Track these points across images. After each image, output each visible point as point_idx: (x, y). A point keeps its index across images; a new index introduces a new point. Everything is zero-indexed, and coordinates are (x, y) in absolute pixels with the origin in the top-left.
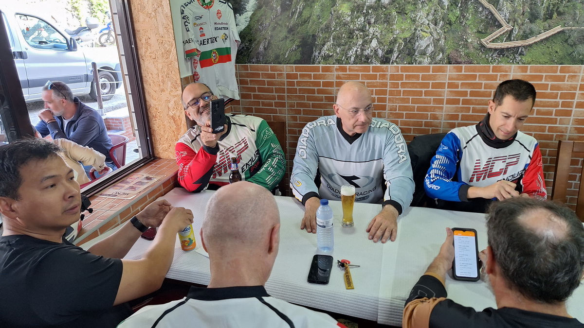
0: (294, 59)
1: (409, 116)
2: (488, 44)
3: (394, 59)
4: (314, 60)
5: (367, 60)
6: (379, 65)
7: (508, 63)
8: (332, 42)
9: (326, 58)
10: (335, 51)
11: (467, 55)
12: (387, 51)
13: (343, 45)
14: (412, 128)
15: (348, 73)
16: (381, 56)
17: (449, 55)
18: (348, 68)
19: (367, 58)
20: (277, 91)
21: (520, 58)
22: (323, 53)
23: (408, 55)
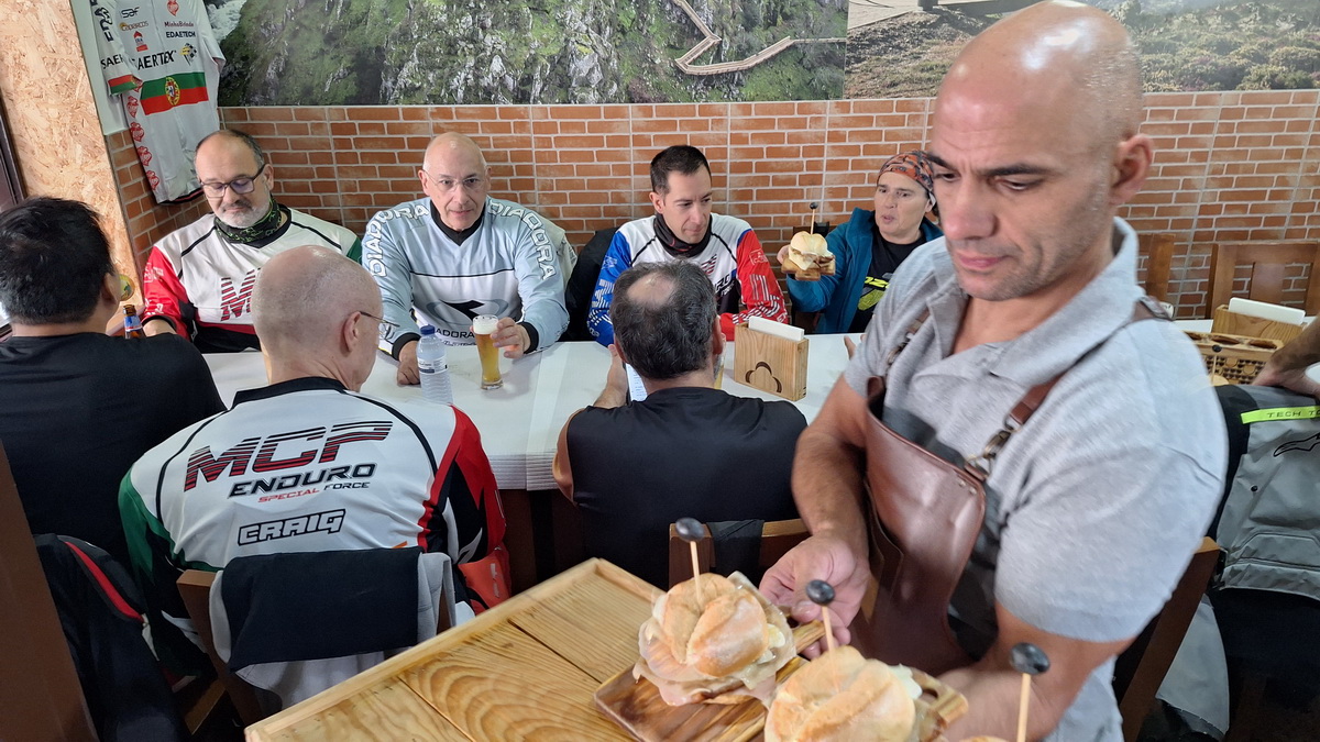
0: (343, 94)
1: (575, 198)
2: (686, 67)
3: (537, 95)
4: (384, 96)
5: (488, 95)
6: (511, 105)
7: (722, 99)
8: (417, 62)
9: (410, 92)
10: (425, 78)
11: (657, 86)
12: (522, 79)
13: (440, 68)
14: (584, 219)
15: (455, 120)
16: (512, 88)
17: (628, 87)
18: (454, 111)
19: (488, 91)
20: (315, 159)
21: (738, 91)
22: (401, 82)
23: (560, 86)
